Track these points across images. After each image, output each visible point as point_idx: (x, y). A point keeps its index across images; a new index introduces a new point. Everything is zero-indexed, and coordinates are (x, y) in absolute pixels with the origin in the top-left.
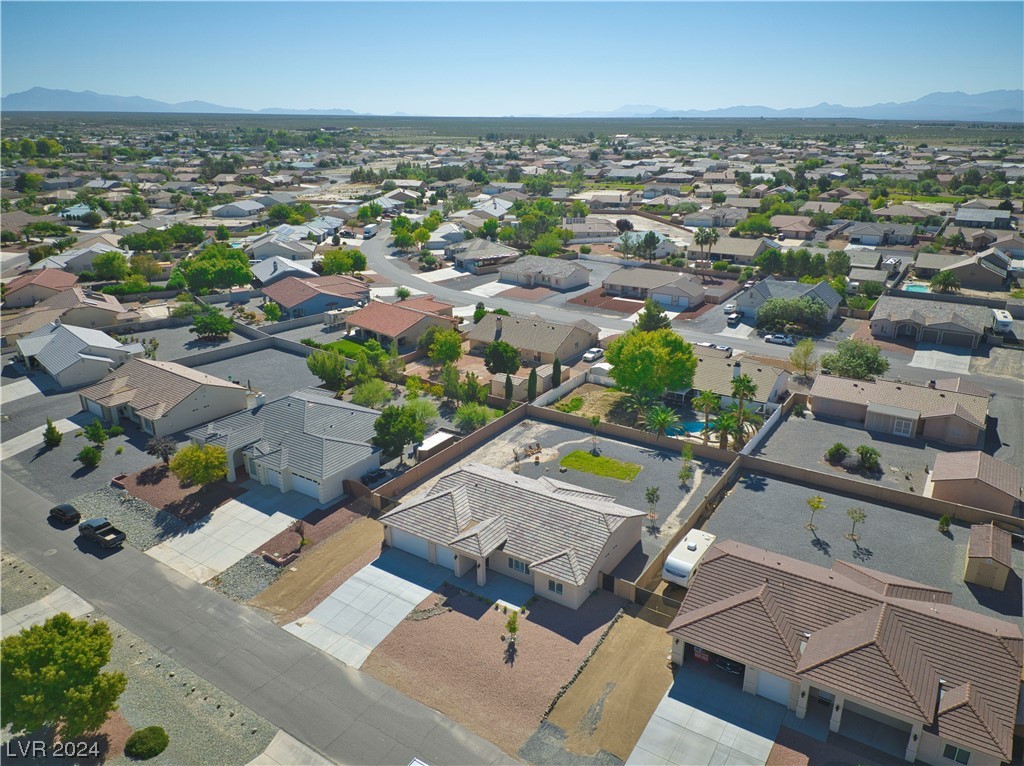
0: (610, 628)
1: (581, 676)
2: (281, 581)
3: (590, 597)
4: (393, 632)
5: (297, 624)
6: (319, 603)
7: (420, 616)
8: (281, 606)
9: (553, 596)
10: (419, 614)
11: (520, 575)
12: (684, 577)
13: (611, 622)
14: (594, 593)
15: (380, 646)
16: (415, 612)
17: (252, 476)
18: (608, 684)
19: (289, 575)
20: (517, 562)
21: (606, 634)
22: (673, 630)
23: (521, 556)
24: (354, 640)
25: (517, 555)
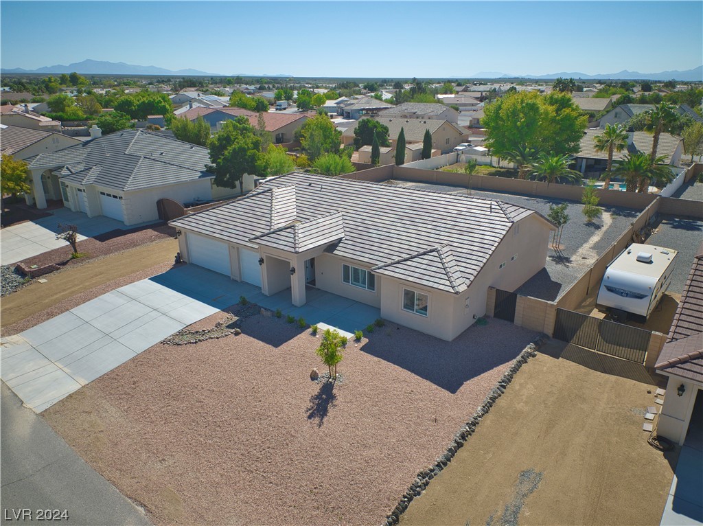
0: (515, 370)
1: (461, 453)
2: (18, 293)
3: (473, 325)
6: (48, 319)
7: (186, 338)
9: (411, 319)
10: (191, 335)
11: (358, 291)
12: (641, 297)
13: (514, 361)
14: (480, 322)
15: (101, 379)
16: (180, 333)
19: (33, 287)
20: (356, 270)
21: (509, 379)
22: (672, 365)
23: (361, 259)
24: (65, 369)
25: (354, 257)
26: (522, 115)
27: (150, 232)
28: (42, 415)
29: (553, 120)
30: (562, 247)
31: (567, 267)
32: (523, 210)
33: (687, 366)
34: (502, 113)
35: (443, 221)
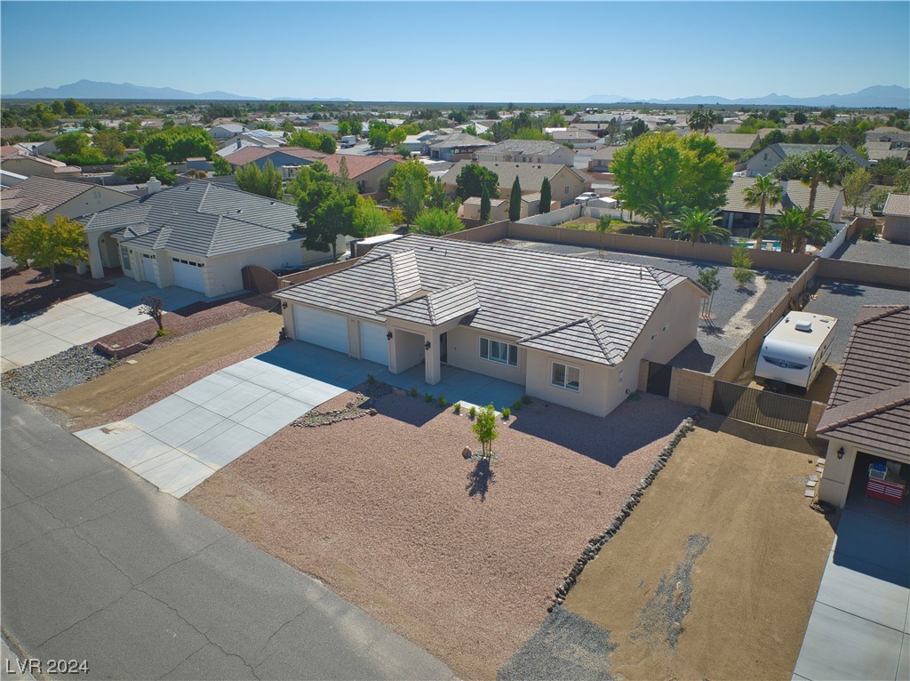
0: (674, 444)
1: (629, 522)
2: (106, 376)
3: (627, 401)
4: (265, 443)
5: (103, 430)
6: (153, 403)
7: (318, 420)
8: (89, 406)
9: (561, 395)
10: (319, 417)
11: (499, 367)
12: (800, 367)
13: (671, 437)
14: (633, 397)
15: (235, 463)
16: (310, 415)
17: (126, 271)
18: (692, 538)
19: (122, 368)
20: (495, 345)
21: (669, 453)
22: (832, 429)
23: (502, 331)
24: (191, 454)
25: (495, 329)
26: (659, 162)
27: (238, 305)
28: (184, 499)
29: (695, 168)
30: (712, 316)
31: (720, 338)
32: (675, 276)
33: (846, 429)
34: (636, 159)
35: (590, 289)
